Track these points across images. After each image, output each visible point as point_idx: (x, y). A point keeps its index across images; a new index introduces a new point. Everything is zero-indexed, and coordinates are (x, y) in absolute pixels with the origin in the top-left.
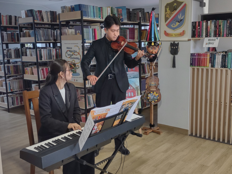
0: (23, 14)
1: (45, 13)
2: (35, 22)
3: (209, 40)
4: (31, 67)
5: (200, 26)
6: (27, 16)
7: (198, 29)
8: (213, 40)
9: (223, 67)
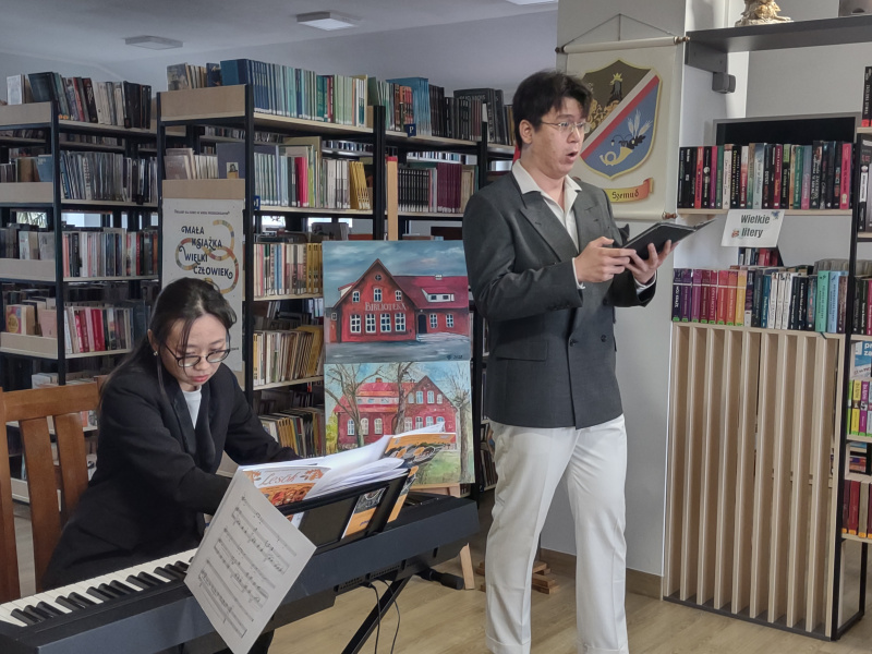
0: (12, 90)
1: (104, 91)
2: (60, 122)
3: (744, 219)
4: (32, 304)
5: (710, 166)
6: (29, 96)
7: (704, 175)
8: (759, 219)
9: (796, 328)
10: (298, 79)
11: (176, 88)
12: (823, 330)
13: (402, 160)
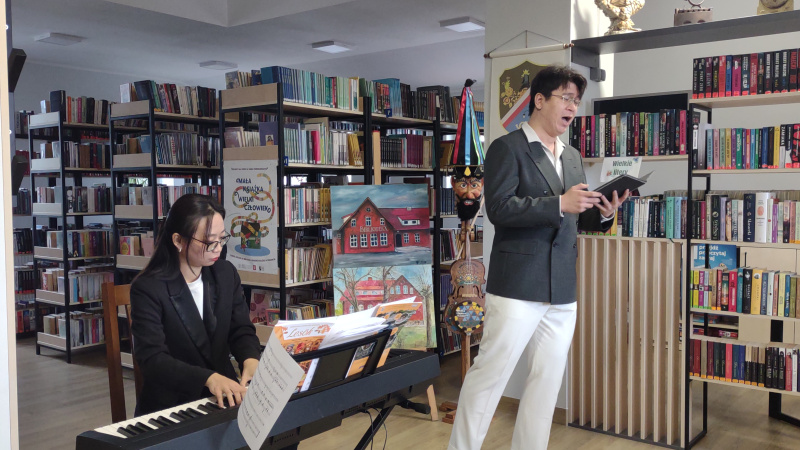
0: (124, 94)
1: (184, 93)
2: (155, 113)
3: (615, 164)
4: (138, 235)
5: (590, 129)
6: (135, 97)
7: (587, 135)
8: (625, 163)
9: (653, 236)
10: (313, 79)
11: (232, 87)
12: (671, 236)
13: (383, 134)
